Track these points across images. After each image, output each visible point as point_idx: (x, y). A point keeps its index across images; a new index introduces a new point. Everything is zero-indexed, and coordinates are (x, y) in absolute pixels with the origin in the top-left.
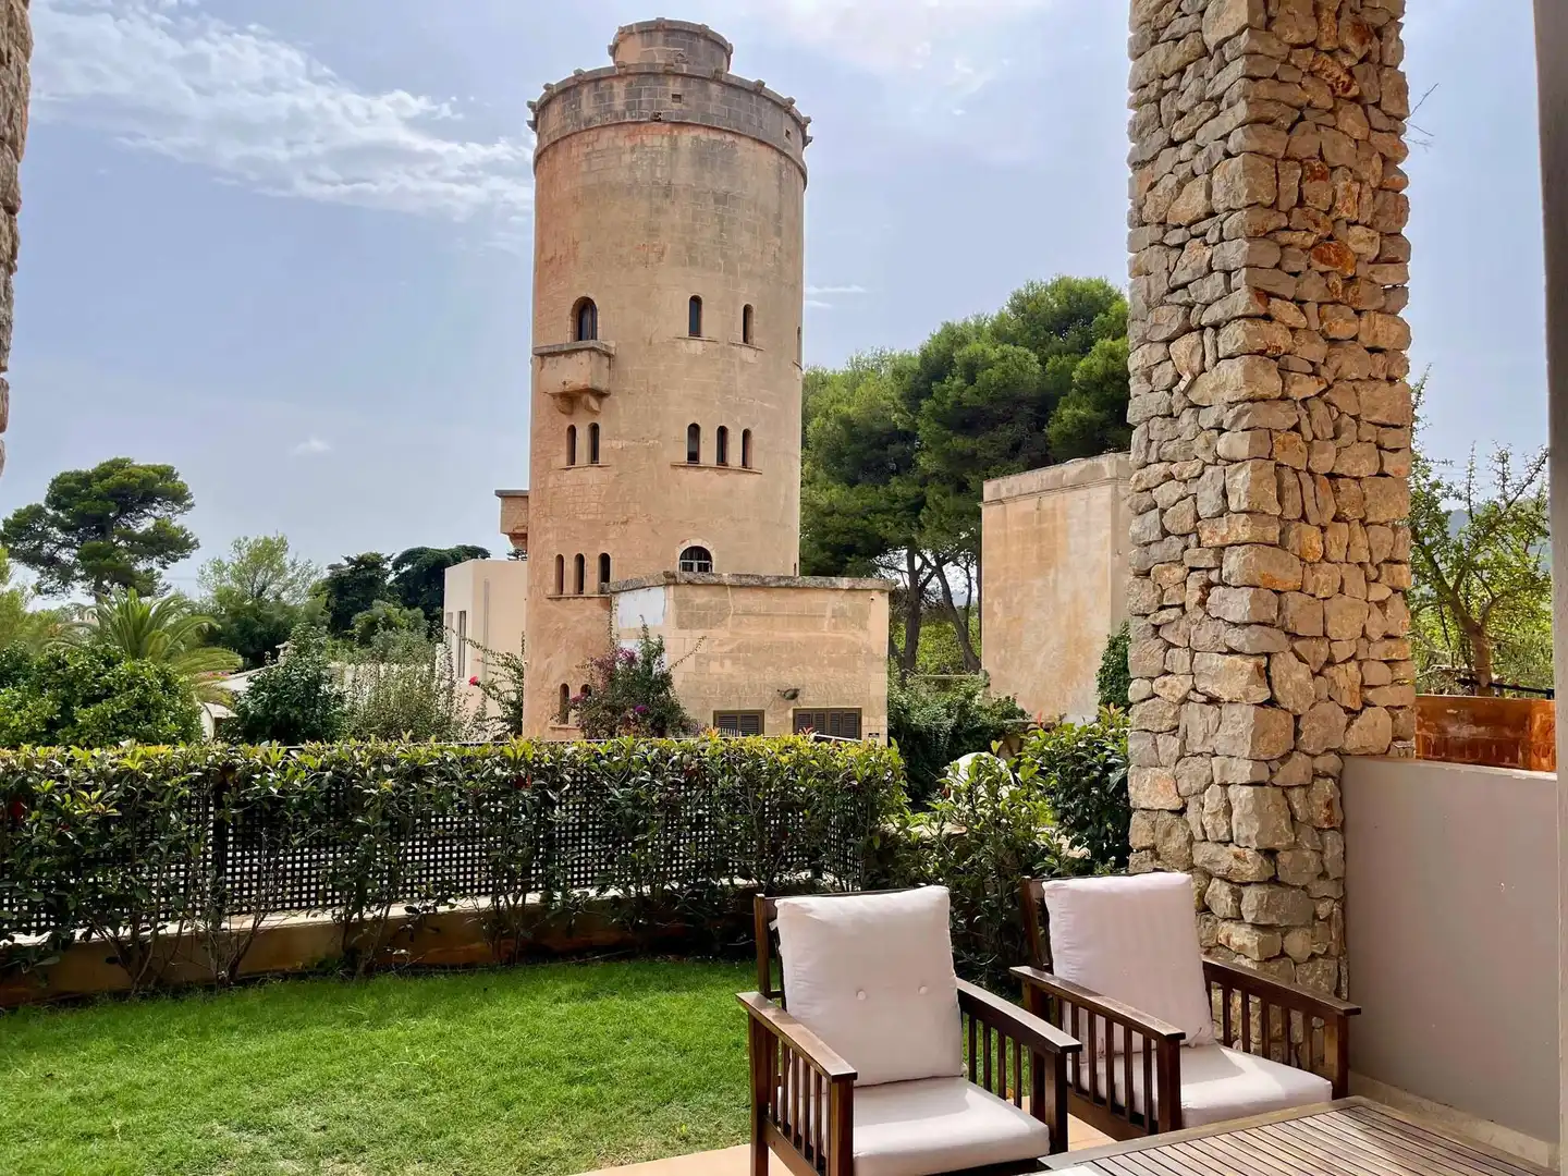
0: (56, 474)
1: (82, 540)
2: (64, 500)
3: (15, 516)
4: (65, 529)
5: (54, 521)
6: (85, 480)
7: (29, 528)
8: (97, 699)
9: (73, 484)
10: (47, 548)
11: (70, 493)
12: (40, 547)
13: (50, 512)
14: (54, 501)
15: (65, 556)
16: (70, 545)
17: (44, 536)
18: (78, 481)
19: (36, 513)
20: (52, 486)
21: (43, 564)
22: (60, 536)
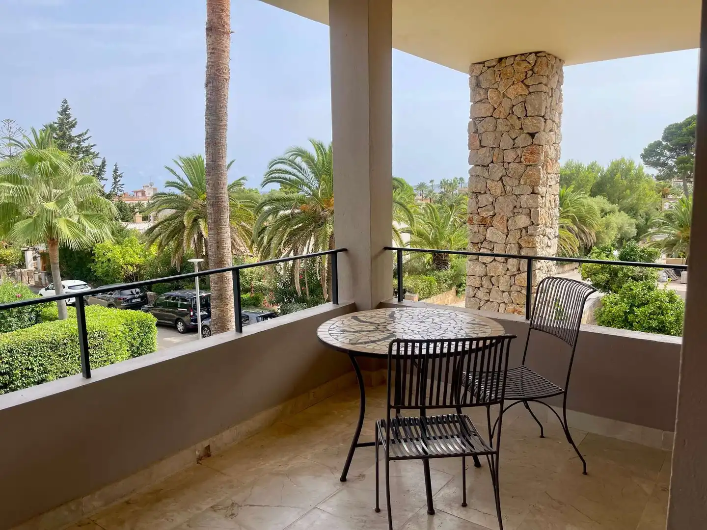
0: (667, 125)
1: (678, 155)
2: (670, 138)
3: (649, 147)
4: (670, 150)
5: (666, 147)
6: (679, 127)
7: (654, 151)
8: (643, 304)
9: (674, 130)
10: (662, 159)
11: (672, 134)
12: (659, 159)
13: (664, 143)
14: (665, 138)
15: (671, 162)
16: (672, 157)
17: (662, 154)
18: (676, 128)
19: (658, 144)
20: (665, 132)
21: (661, 166)
22: (668, 153)
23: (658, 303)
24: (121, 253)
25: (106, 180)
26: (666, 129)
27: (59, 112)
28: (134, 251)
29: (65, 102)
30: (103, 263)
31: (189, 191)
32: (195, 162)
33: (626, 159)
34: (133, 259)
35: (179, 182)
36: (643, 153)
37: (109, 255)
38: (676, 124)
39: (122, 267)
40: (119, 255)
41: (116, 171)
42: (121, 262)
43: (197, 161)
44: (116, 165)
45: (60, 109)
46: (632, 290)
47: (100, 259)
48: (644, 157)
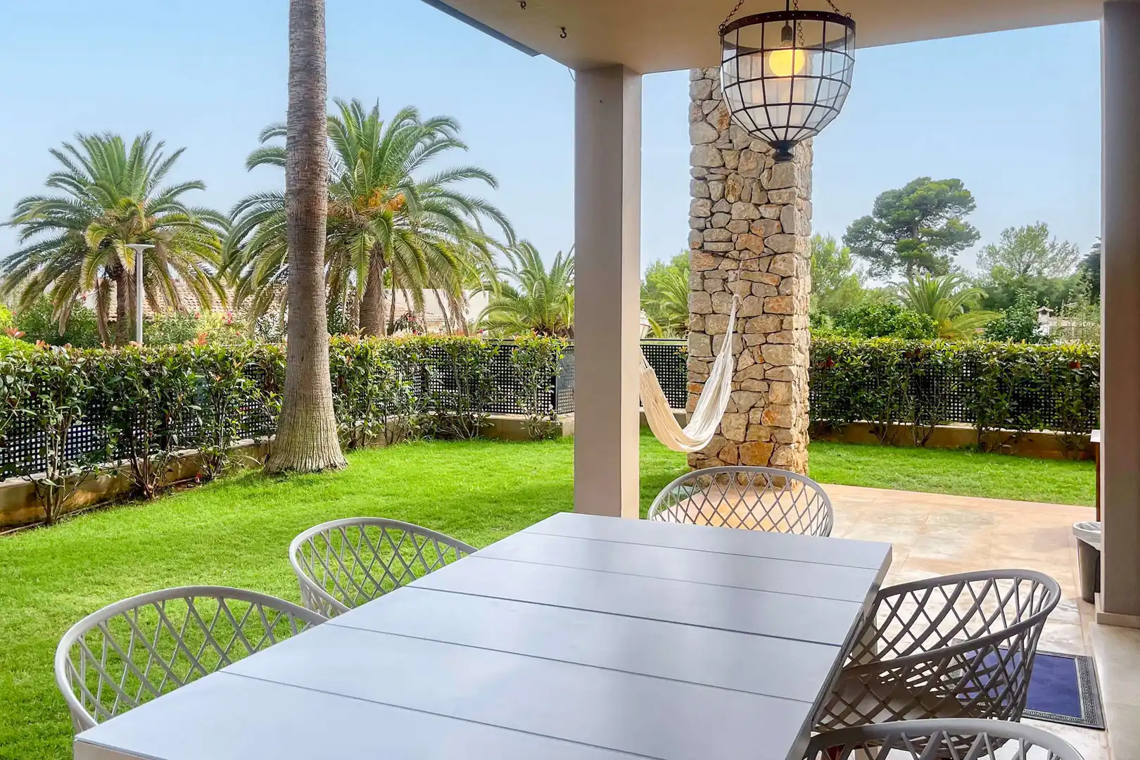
0: (879, 193)
1: (897, 238)
2: (885, 211)
3: (854, 225)
4: (886, 231)
5: (879, 227)
6: (898, 196)
7: (864, 232)
9: (890, 200)
10: (875, 245)
11: (889, 206)
12: (871, 244)
13: (877, 220)
14: (879, 213)
15: (888, 250)
16: (889, 242)
17: (873, 237)
18: (894, 197)
19: (867, 221)
20: (877, 202)
21: (873, 256)
22: (884, 236)
23: (907, 329)
26: (878, 199)
32: (110, 145)
33: (822, 237)
36: (846, 234)
38: (893, 191)
43: (113, 144)
46: (868, 315)
48: (848, 240)
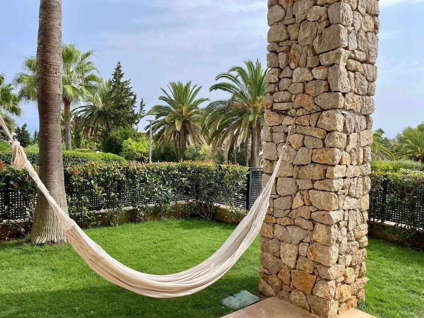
24: (136, 146)
25: (136, 107)
27: (115, 69)
28: (143, 145)
29: (119, 63)
30: (126, 151)
31: (170, 102)
34: (142, 150)
35: (167, 97)
37: (129, 147)
39: (136, 154)
40: (134, 147)
41: (142, 103)
42: (135, 150)
44: (142, 99)
45: (116, 68)
47: (125, 149)
